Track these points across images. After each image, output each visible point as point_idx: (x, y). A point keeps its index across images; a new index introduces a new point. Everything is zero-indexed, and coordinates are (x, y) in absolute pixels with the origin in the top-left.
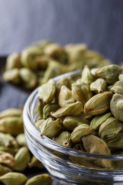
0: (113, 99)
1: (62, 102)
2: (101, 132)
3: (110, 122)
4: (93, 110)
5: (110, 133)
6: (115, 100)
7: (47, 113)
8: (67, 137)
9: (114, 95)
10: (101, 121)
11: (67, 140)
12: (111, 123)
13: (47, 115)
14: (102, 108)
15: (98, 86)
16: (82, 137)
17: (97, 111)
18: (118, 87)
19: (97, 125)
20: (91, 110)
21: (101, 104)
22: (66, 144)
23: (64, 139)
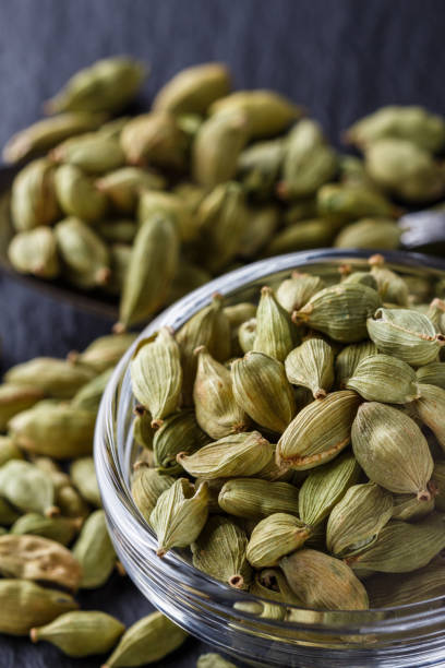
0: (358, 421)
1: (208, 420)
2: (333, 538)
3: (358, 503)
4: (303, 458)
5: (359, 538)
6: (365, 427)
7: (166, 457)
8: (236, 553)
9: (360, 409)
10: (331, 495)
11: (237, 562)
12: (360, 507)
13: (165, 462)
14: (330, 447)
15: (309, 373)
16: (281, 559)
17: (316, 458)
18: (370, 382)
19: (318, 507)
20: (296, 458)
21: (324, 436)
22: (235, 581)
23: (228, 558)
